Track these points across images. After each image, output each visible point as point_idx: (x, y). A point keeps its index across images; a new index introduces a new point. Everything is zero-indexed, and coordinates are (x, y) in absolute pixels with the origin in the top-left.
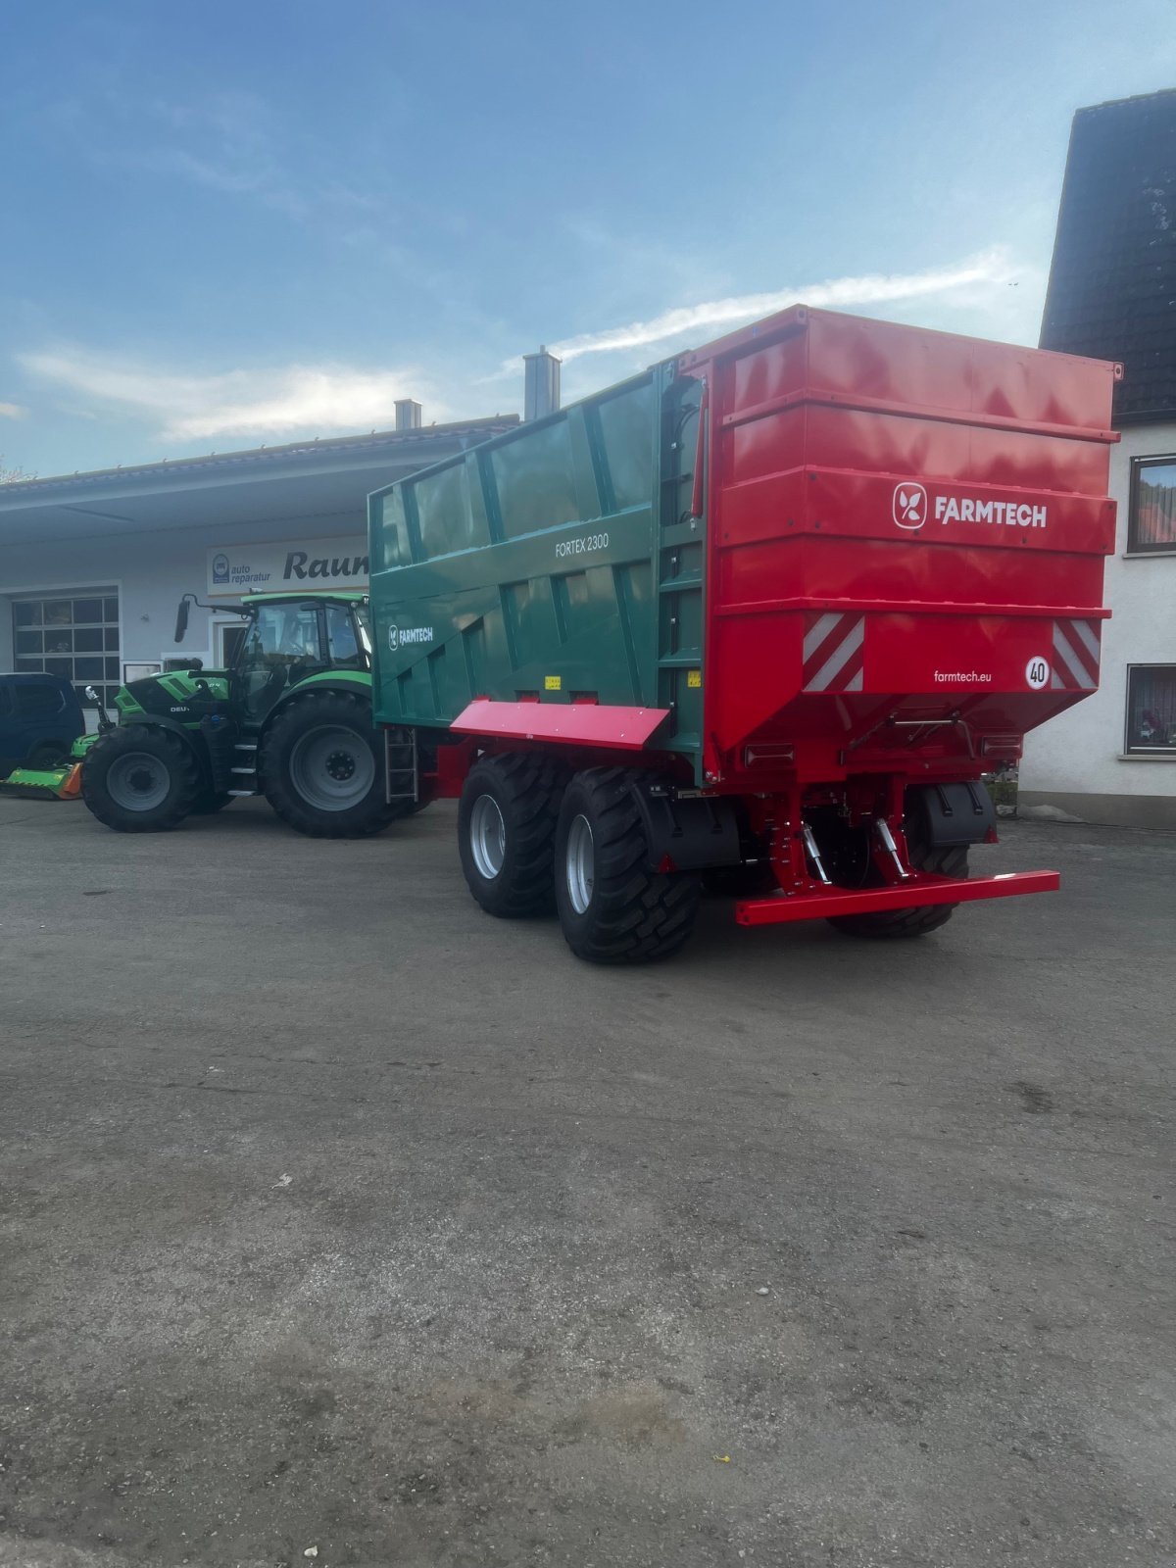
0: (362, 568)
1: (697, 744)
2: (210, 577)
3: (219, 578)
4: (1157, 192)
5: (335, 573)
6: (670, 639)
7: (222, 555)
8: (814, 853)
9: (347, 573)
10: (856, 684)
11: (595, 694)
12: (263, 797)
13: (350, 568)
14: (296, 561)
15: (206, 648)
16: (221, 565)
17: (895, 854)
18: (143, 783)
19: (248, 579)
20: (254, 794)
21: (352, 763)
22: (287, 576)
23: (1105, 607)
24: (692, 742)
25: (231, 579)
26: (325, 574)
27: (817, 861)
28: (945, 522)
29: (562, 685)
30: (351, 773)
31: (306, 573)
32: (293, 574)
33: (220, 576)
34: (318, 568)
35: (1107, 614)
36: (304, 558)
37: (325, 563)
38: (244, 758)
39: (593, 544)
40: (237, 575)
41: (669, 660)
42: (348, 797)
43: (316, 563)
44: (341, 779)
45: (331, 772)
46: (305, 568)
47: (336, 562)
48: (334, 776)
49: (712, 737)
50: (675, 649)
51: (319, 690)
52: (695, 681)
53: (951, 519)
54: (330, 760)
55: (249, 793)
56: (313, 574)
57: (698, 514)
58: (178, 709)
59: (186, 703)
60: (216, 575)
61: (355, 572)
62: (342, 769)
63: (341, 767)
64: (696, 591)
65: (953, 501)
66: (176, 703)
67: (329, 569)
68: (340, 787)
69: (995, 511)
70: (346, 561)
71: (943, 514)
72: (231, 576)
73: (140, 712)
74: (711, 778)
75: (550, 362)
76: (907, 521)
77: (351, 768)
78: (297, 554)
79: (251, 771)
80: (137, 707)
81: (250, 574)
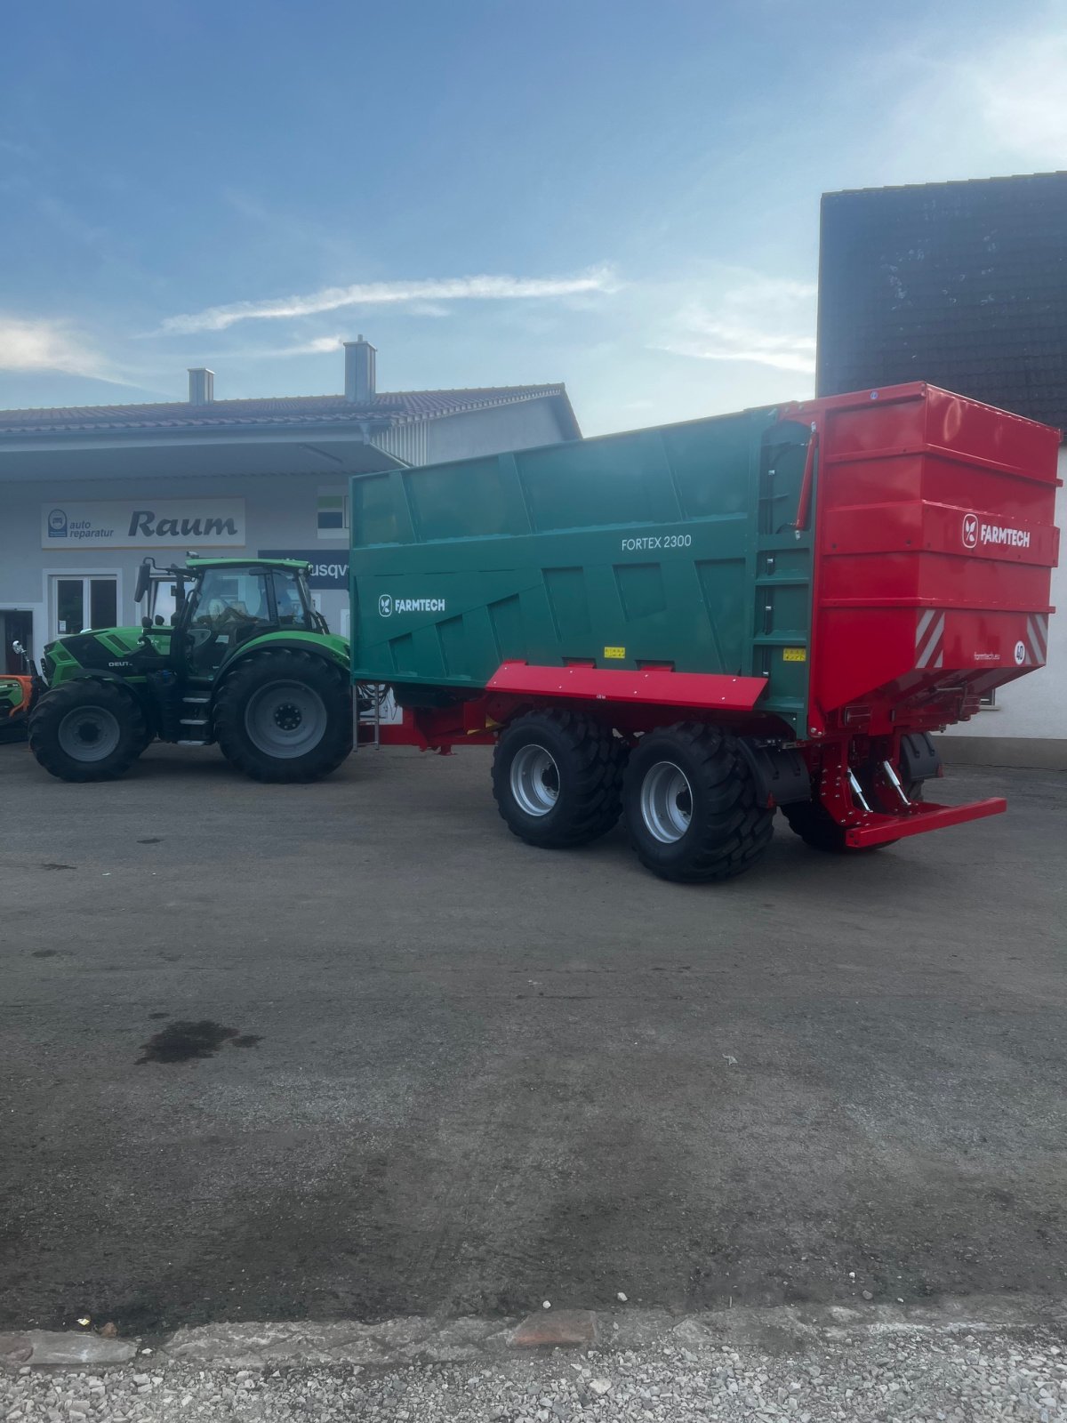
0: (214, 530)
1: (800, 706)
2: (45, 532)
3: (52, 532)
4: (893, 268)
5: (186, 532)
6: (765, 622)
7: (56, 510)
8: (858, 789)
9: (198, 533)
10: (939, 664)
11: (671, 663)
12: (216, 745)
13: (202, 528)
14: (143, 519)
15: (40, 599)
16: (58, 520)
17: (899, 788)
18: (90, 735)
19: (89, 534)
20: (205, 744)
21: (299, 714)
22: (133, 532)
23: (1051, 605)
24: (794, 705)
25: (69, 534)
26: (175, 533)
27: (860, 795)
28: (985, 543)
29: (626, 654)
30: (298, 723)
31: (153, 531)
32: (139, 530)
33: (59, 530)
34: (166, 527)
35: (1053, 610)
36: (151, 517)
37: (174, 523)
38: (193, 710)
39: (671, 542)
40: (75, 530)
41: (763, 639)
42: (294, 746)
43: (164, 522)
44: (288, 729)
45: (279, 723)
46: (153, 526)
47: (186, 522)
48: (282, 726)
49: (816, 701)
50: (768, 631)
51: (275, 648)
52: (796, 656)
53: (988, 540)
54: (279, 712)
55: (200, 743)
56: (161, 532)
57: (804, 527)
58: (116, 664)
59: (126, 658)
60: (51, 529)
61: (207, 532)
62: (289, 720)
63: (288, 718)
64: (801, 587)
65: (989, 527)
66: (115, 659)
67: (179, 529)
68: (287, 736)
69: (1007, 534)
70: (197, 522)
71: (984, 536)
72: (69, 531)
73: (74, 666)
74: (816, 733)
75: (368, 349)
76: (969, 543)
77: (298, 719)
78: (144, 513)
79: (201, 722)
80: (73, 662)
81: (91, 529)
